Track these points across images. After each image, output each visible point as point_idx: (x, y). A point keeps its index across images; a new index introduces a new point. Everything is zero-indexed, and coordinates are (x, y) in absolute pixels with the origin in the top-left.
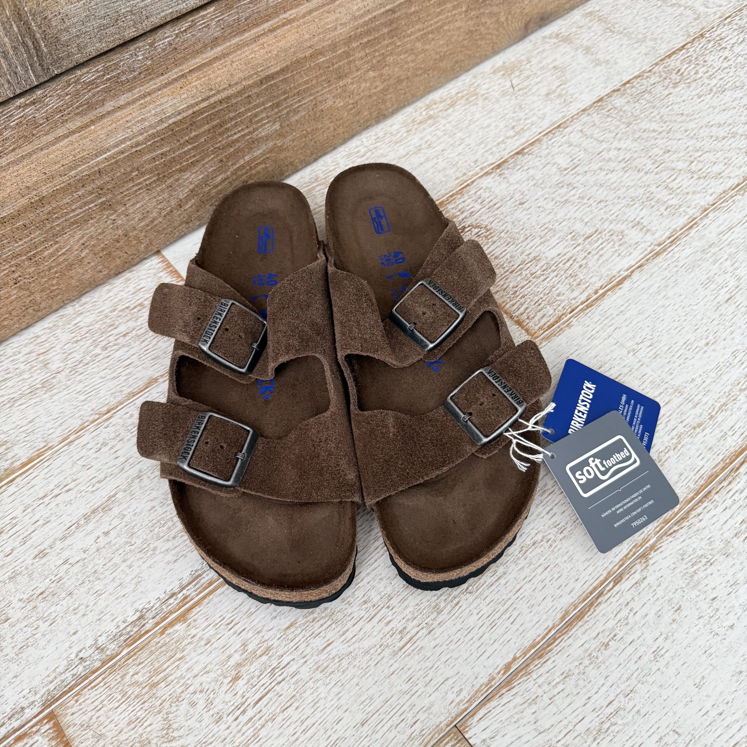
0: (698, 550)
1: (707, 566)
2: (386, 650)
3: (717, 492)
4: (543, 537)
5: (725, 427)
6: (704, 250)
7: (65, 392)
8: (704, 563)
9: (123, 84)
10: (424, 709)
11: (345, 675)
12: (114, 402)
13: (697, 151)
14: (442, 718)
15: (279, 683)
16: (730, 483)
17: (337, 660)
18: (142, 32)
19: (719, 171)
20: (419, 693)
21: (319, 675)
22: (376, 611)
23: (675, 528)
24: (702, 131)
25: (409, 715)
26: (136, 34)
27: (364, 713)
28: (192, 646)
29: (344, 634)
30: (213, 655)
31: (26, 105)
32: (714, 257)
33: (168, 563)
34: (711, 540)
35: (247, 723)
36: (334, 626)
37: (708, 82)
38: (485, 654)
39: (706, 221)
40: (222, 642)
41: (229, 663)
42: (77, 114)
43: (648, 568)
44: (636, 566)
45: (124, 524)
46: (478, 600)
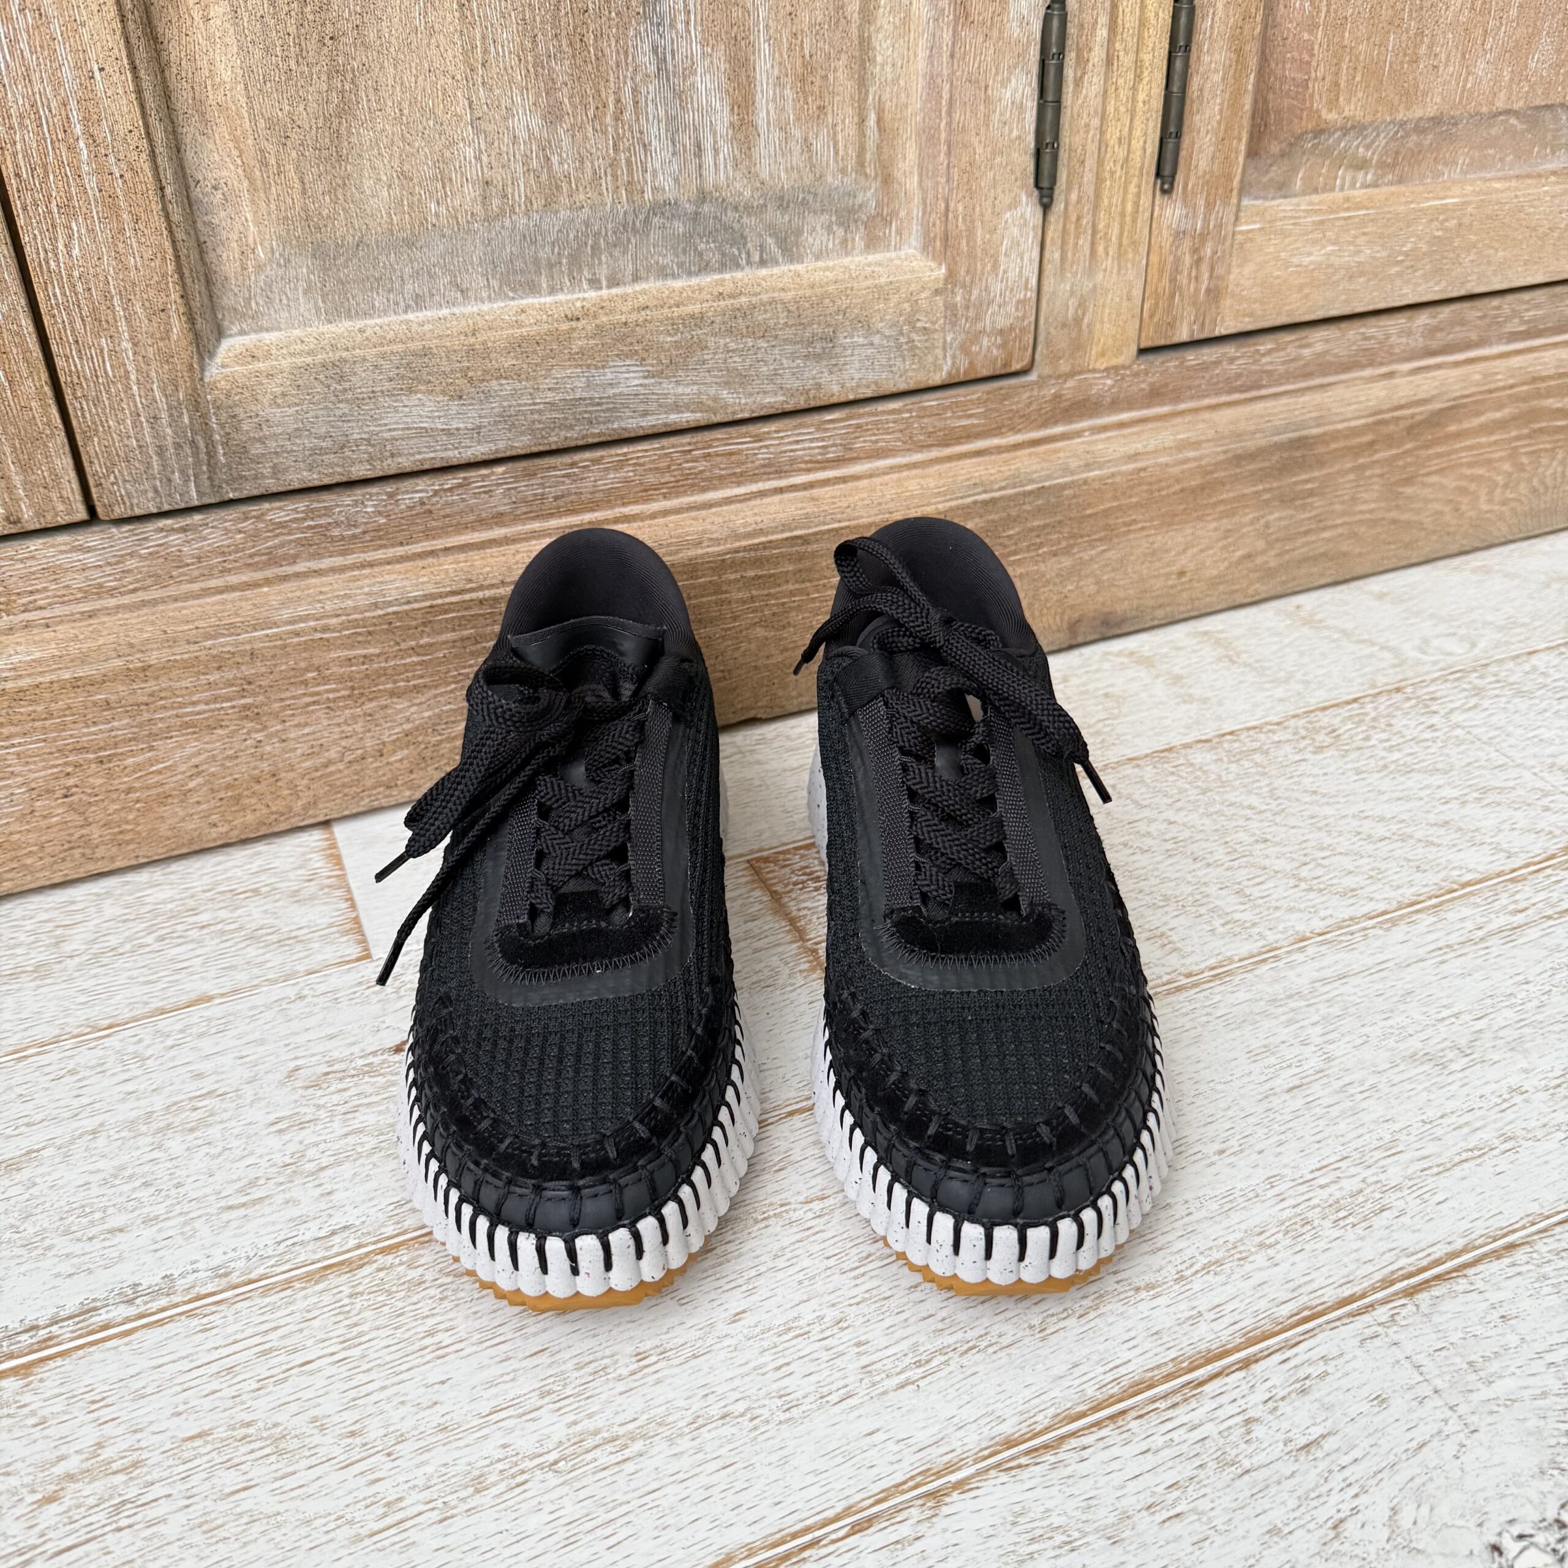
0: (1055, 1514)
1: (1062, 1551)
2: (344, 1528)
3: (1141, 1416)
4: (748, 1409)
5: (1204, 1303)
6: (1275, 1000)
7: (63, 986)
8: (1057, 1543)
9: (332, 541)
11: (244, 1550)
12: (127, 1015)
13: (1322, 849)
15: (119, 1530)
16: (1174, 1406)
17: (245, 1519)
18: (381, 474)
19: (1353, 886)
21: (197, 1537)
22: (363, 1455)
23: (1023, 1460)
24: (1344, 821)
26: (370, 474)
28: (11, 1421)
29: (282, 1478)
30: (38, 1446)
31: (173, 530)
32: (1291, 1015)
33: (57, 1275)
34: (1090, 1502)
36: (273, 1458)
37: (1384, 754)
39: (1299, 957)
40: (64, 1429)
41: (53, 1470)
42: (249, 565)
43: (934, 1520)
44: (912, 1510)
45: (27, 1196)
46: (565, 1489)
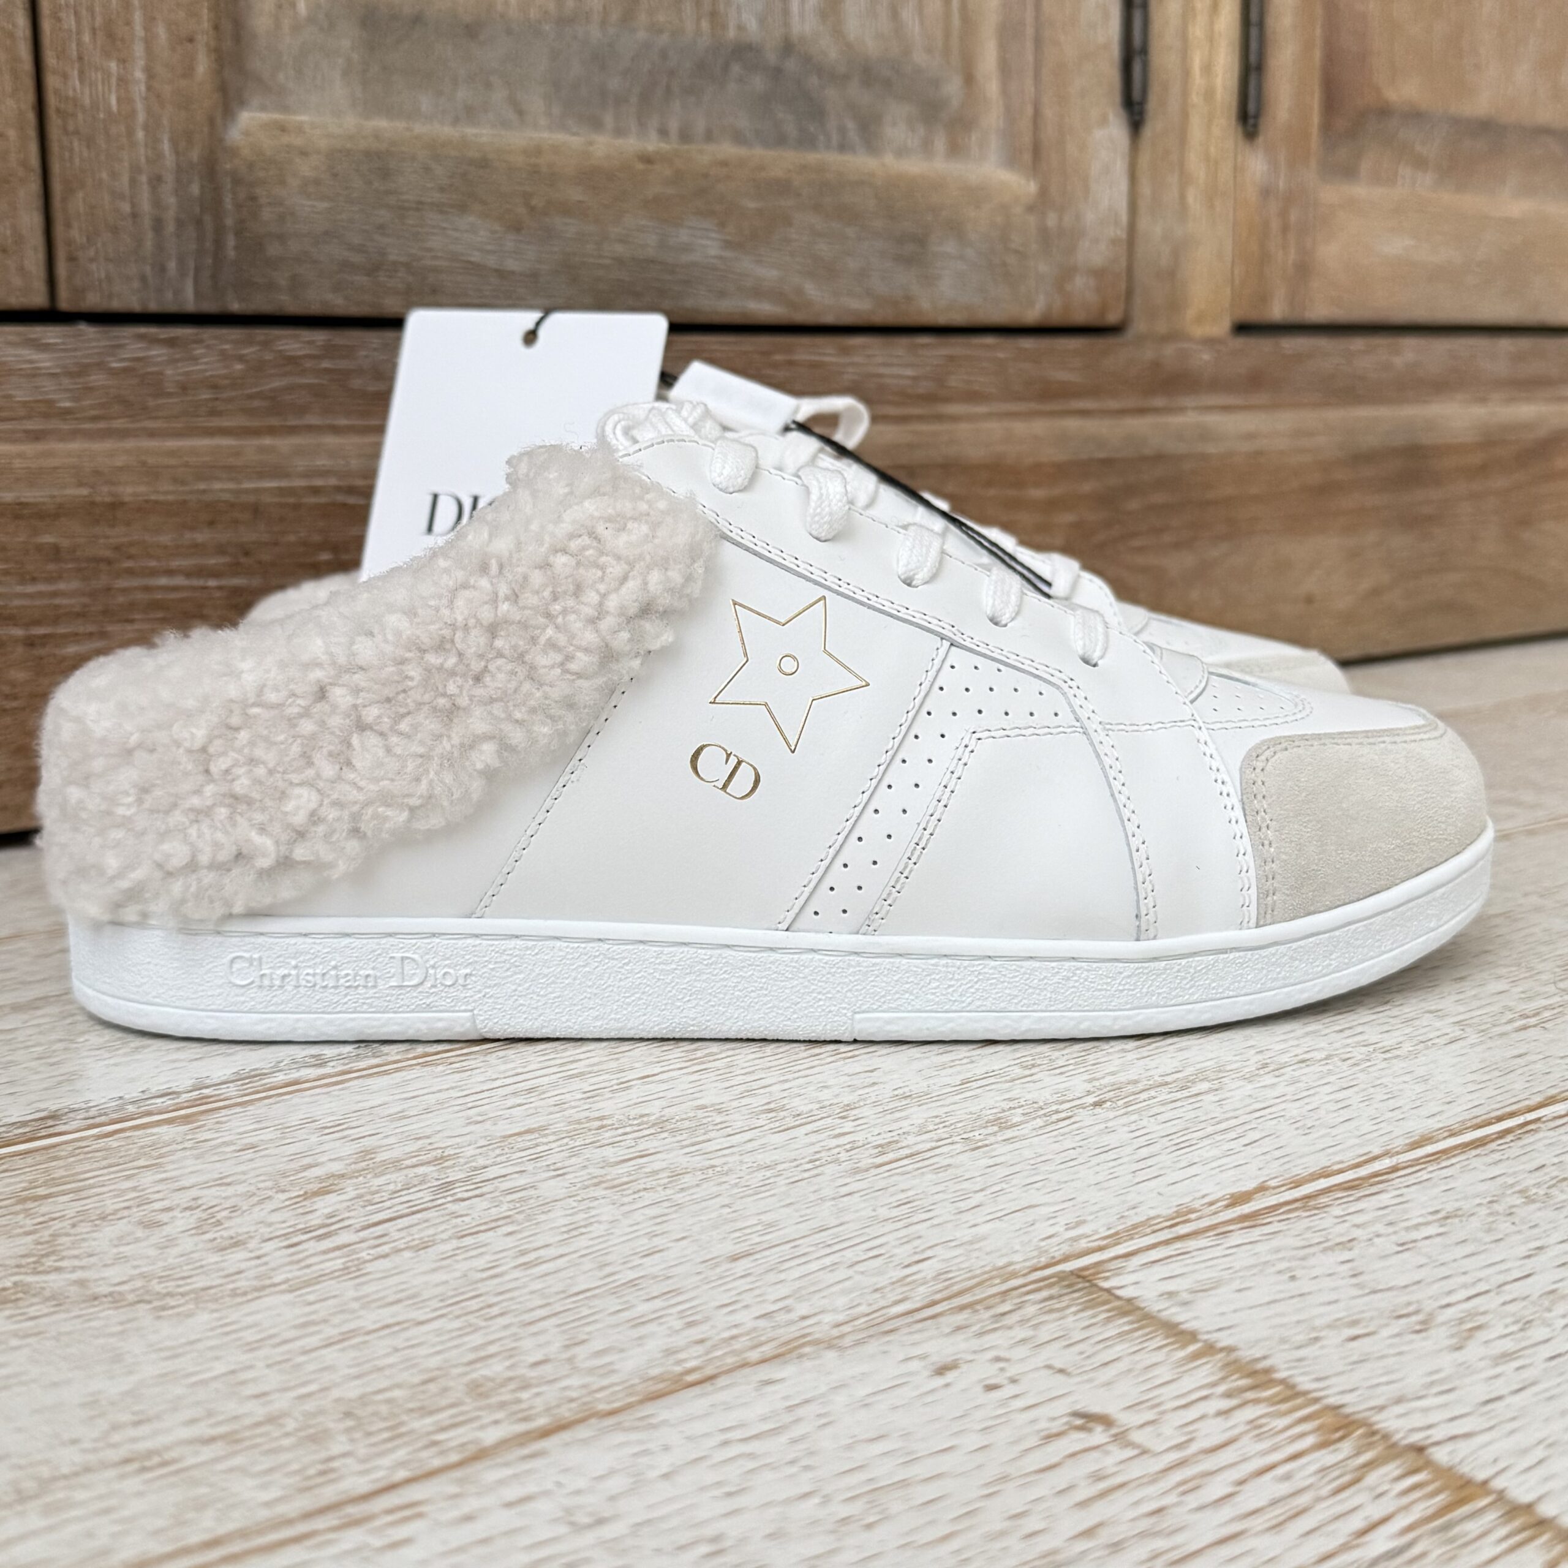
2: (829, 1166)
4: (1331, 1055)
10: (953, 1244)
11: (684, 1194)
14: (1017, 1258)
15: (461, 1200)
17: (665, 1175)
20: (935, 1221)
21: (600, 1192)
22: (803, 1121)
25: (896, 1251)
27: (743, 1244)
28: (195, 1152)
29: (693, 1145)
30: (260, 1163)
35: (325, 1252)
36: (665, 1135)
38: (1160, 1179)
40: (292, 1149)
41: (304, 1174)
46: (1133, 1117)
